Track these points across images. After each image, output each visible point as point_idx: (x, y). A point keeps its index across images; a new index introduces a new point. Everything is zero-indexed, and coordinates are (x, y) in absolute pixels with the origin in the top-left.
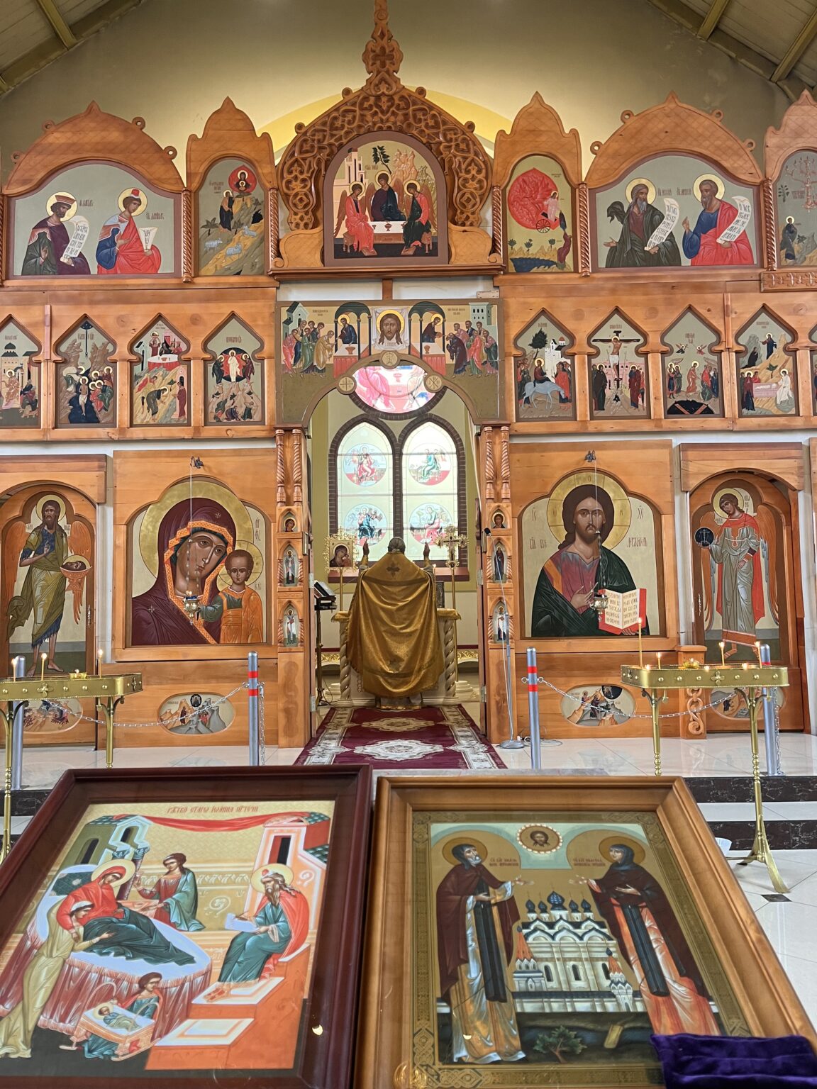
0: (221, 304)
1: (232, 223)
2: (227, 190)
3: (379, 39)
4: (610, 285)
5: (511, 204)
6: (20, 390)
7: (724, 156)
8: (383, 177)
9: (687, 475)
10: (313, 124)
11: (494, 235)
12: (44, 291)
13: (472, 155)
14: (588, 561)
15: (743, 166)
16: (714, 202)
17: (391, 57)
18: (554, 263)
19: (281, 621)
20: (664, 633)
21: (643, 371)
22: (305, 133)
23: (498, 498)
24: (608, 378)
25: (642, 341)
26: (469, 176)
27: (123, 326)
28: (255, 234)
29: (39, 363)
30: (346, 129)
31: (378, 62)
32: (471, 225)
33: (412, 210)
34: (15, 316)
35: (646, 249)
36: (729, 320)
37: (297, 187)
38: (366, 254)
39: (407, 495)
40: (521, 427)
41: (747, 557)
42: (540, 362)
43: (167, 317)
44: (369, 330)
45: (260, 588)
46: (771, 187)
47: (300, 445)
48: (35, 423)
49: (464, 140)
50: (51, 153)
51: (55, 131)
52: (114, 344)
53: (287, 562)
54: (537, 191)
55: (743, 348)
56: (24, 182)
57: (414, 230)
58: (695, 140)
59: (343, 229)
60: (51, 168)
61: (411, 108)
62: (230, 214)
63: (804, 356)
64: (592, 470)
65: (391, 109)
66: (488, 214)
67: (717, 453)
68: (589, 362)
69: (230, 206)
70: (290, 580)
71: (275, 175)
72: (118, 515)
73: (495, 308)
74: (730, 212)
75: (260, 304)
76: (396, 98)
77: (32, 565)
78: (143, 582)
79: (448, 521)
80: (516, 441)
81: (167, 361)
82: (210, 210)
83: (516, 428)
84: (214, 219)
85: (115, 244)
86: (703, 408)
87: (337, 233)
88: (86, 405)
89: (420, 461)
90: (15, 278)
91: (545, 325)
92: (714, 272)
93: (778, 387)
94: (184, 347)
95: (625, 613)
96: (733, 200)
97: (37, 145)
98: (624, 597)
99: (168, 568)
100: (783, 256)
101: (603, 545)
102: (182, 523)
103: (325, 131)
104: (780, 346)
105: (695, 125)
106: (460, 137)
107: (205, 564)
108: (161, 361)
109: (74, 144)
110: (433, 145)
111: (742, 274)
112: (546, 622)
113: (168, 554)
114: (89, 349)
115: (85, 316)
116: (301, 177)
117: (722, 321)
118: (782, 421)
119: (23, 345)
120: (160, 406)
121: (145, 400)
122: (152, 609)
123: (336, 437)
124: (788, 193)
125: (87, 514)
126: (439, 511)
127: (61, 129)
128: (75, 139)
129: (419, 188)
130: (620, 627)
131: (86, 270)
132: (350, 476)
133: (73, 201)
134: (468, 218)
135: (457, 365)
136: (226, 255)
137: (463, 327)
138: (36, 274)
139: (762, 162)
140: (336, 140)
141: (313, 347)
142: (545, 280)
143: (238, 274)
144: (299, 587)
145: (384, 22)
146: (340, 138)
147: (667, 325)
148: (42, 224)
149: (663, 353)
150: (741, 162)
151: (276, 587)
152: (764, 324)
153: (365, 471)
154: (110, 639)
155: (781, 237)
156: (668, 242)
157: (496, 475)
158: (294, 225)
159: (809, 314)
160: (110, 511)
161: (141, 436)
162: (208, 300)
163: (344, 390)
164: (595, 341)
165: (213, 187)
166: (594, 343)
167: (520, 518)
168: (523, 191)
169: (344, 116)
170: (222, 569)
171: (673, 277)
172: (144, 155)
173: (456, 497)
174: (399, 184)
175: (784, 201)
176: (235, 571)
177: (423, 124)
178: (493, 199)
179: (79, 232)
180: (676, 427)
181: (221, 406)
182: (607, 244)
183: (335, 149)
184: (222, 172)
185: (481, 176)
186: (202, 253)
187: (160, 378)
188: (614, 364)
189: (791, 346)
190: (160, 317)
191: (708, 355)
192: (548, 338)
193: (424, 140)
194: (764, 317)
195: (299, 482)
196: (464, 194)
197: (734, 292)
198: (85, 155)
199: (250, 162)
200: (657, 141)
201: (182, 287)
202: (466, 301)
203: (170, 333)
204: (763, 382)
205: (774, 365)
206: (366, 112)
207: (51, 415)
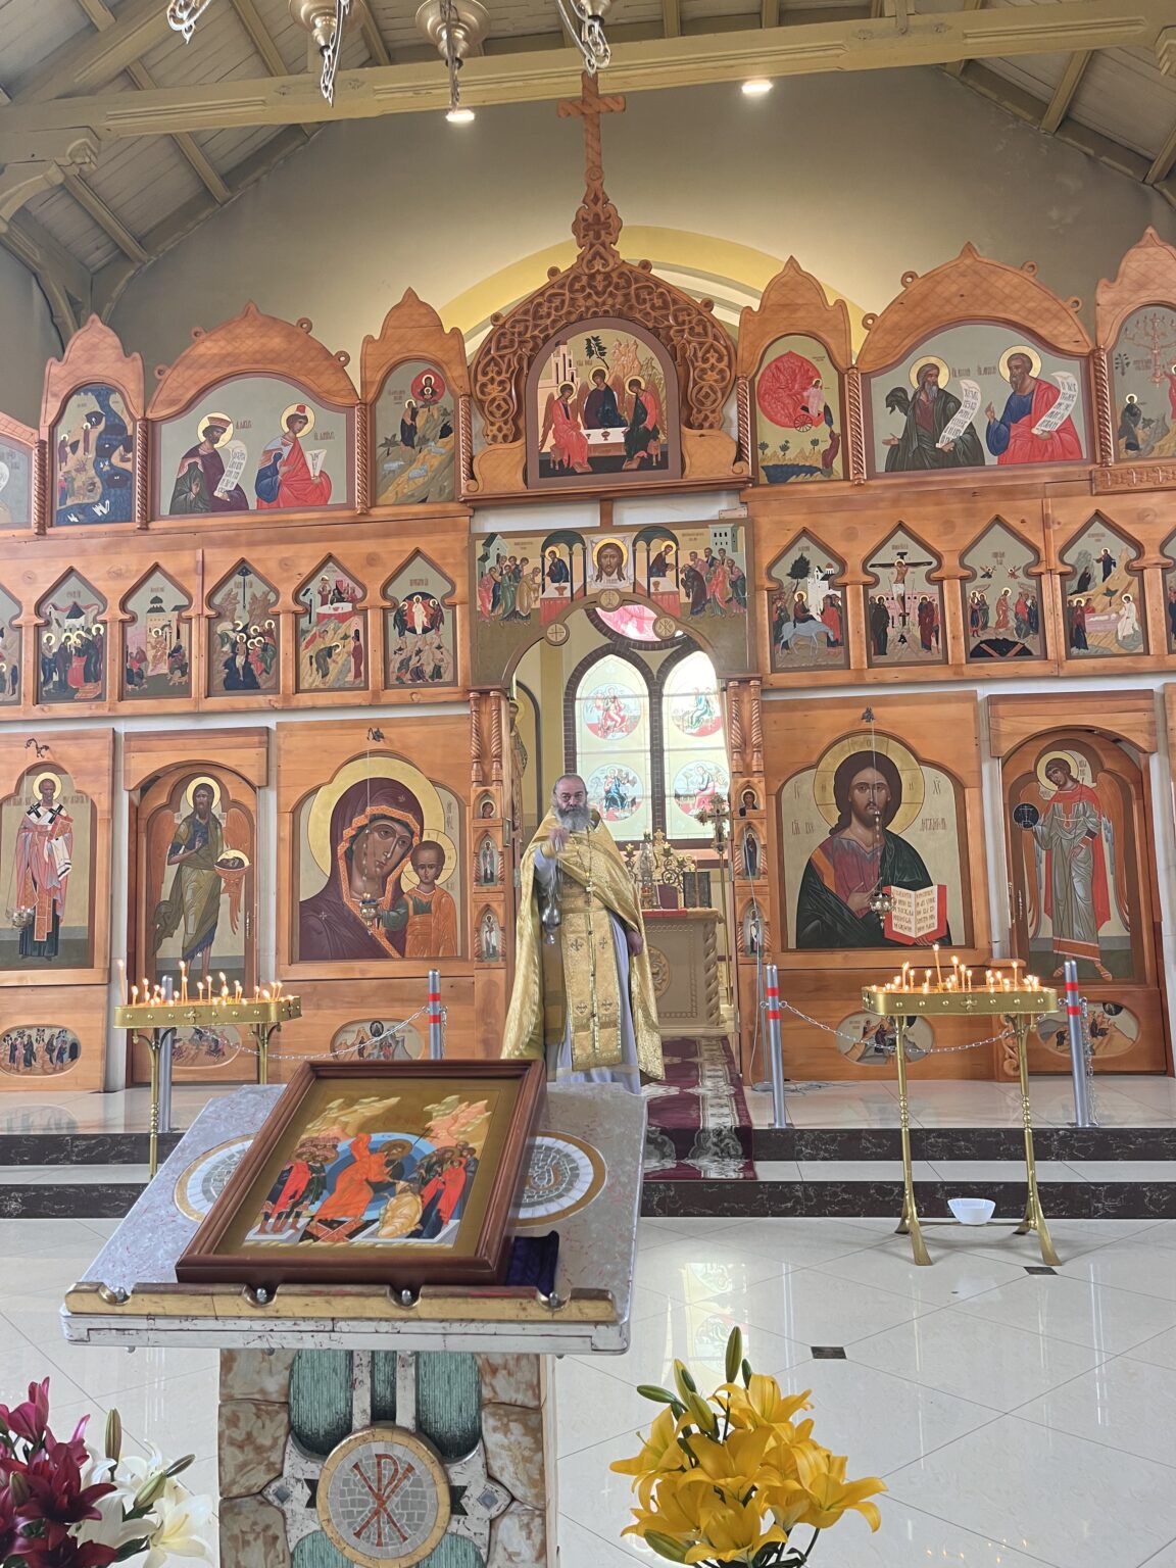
0: (405, 540)
1: (416, 439)
2: (410, 400)
3: (592, 204)
4: (889, 494)
5: (762, 397)
6: (168, 651)
7: (1039, 322)
8: (599, 374)
9: (998, 737)
10: (512, 314)
11: (740, 439)
12: (195, 533)
13: (710, 340)
14: (869, 849)
15: (1066, 333)
16: (1028, 381)
17: (607, 226)
18: (819, 470)
19: (478, 930)
20: (970, 943)
21: (937, 602)
22: (503, 326)
23: (749, 772)
25: (935, 563)
26: (707, 366)
27: (287, 571)
28: (443, 451)
29: (190, 619)
30: (553, 317)
31: (591, 233)
32: (711, 426)
34: (162, 563)
35: (938, 445)
36: (1051, 533)
37: (494, 390)
38: (578, 471)
39: (669, 750)
40: (779, 679)
41: (1084, 841)
42: (801, 596)
43: (340, 558)
44: (584, 565)
45: (452, 889)
46: (1104, 358)
47: (500, 710)
48: (184, 691)
49: (700, 322)
50: (203, 366)
51: (206, 339)
52: (277, 593)
53: (485, 855)
54: (794, 380)
55: (1069, 569)
56: (172, 403)
57: (638, 439)
58: (1001, 303)
59: (551, 441)
60: (202, 384)
61: (633, 287)
62: (413, 428)
63: (1154, 577)
64: (868, 731)
65: (608, 290)
66: (732, 411)
67: (1038, 706)
68: (866, 593)
69: (413, 418)
70: (489, 879)
71: (467, 379)
72: (282, 801)
73: (742, 530)
75: (450, 537)
76: (614, 275)
77: (182, 862)
78: (313, 883)
80: (770, 698)
81: (340, 611)
82: (389, 425)
83: (772, 681)
84: (394, 436)
85: (277, 473)
87: (542, 446)
88: (244, 667)
90: (163, 518)
91: (808, 548)
92: (1029, 472)
93: (1120, 617)
94: (359, 594)
95: (919, 917)
97: (185, 357)
98: (917, 896)
99: (342, 865)
100: (1122, 446)
103: (527, 321)
104: (1121, 564)
105: (1000, 284)
106: (695, 318)
107: (387, 859)
108: (332, 612)
109: (228, 354)
110: (660, 331)
111: (1067, 473)
112: (816, 929)
113: (342, 848)
114: (248, 600)
115: (243, 561)
116: (498, 379)
117: (1042, 534)
118: (1126, 662)
119: (172, 598)
122: (323, 915)
123: (573, 675)
124: (1128, 364)
125: (245, 797)
127: (213, 338)
128: (230, 348)
129: (643, 386)
130: (913, 935)
131: (244, 505)
133: (228, 423)
134: (706, 417)
135: (695, 604)
136: (409, 479)
137: (702, 556)
139: (1091, 325)
140: (541, 332)
141: (516, 588)
142: (807, 491)
143: (424, 501)
144: (500, 887)
145: (597, 183)
146: (546, 328)
147: (967, 541)
148: (193, 452)
149: (963, 579)
150: (1062, 329)
151: (471, 887)
152: (1098, 537)
154: (273, 953)
155: (1119, 423)
156: (967, 437)
157: (745, 742)
158: (490, 437)
159: (1158, 520)
160: (271, 796)
161: (309, 704)
162: (387, 535)
163: (554, 639)
164: (872, 566)
165: (392, 397)
167: (778, 796)
168: (778, 380)
169: (550, 301)
170: (409, 867)
171: (974, 480)
172: (311, 364)
174: (618, 382)
175: (1123, 374)
176: (423, 867)
177: (648, 305)
178: (738, 393)
179: (236, 460)
180: (982, 674)
181: (404, 664)
182: (886, 442)
183: (540, 342)
184: (403, 378)
185: (723, 365)
186: (379, 478)
187: (331, 633)
188: (899, 596)
189: (1135, 564)
190: (330, 558)
191: (1023, 579)
192: (811, 566)
193: (650, 325)
194: (1098, 527)
195: (499, 756)
196: (701, 388)
197: (1056, 496)
198: (242, 367)
199: (436, 364)
200: (948, 308)
201: (355, 521)
202: (704, 524)
203: (341, 576)
204: (1098, 612)
205: (1113, 589)
206: (577, 295)
207: (204, 682)
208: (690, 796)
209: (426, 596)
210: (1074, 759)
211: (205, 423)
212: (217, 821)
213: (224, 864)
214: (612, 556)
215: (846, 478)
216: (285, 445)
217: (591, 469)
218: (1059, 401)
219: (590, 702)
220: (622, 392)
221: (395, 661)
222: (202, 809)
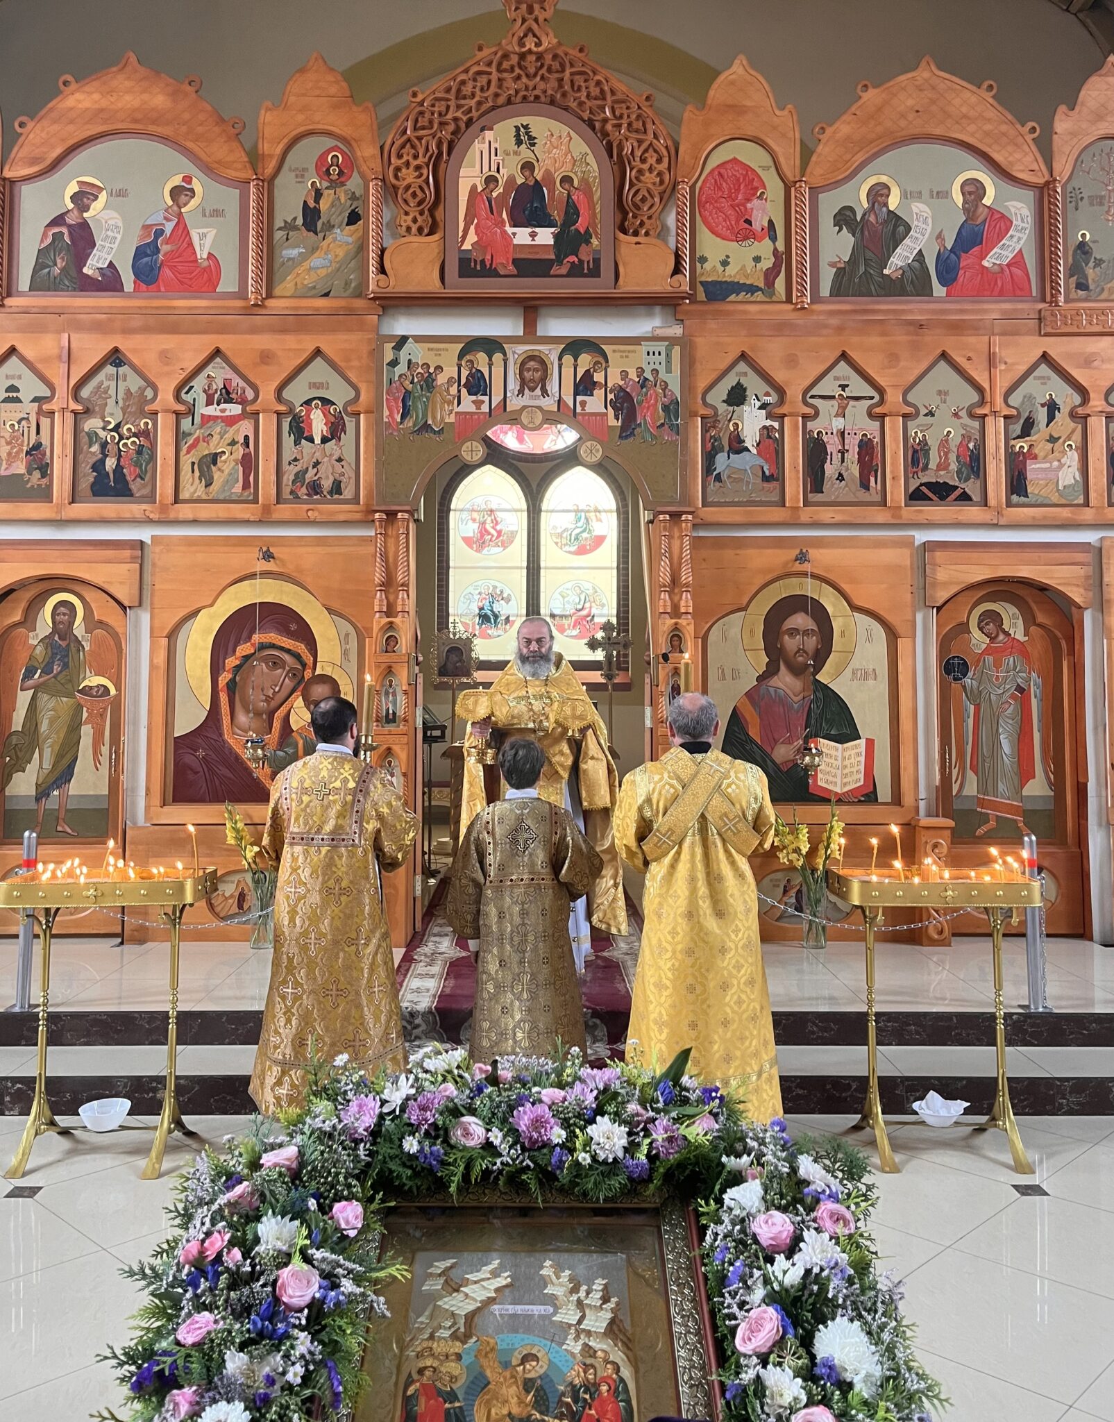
0: (305, 337)
2: (313, 179)
4: (834, 321)
5: (702, 206)
6: (25, 449)
7: (994, 146)
8: (528, 167)
9: (934, 585)
10: (432, 91)
11: (677, 249)
12: (60, 314)
13: (650, 137)
15: (1025, 162)
16: (981, 209)
17: (542, 1)
20: (897, 800)
22: (421, 103)
23: (676, 612)
25: (877, 398)
26: (645, 167)
27: (167, 364)
28: (350, 240)
29: (52, 413)
30: (477, 98)
31: (524, 7)
32: (647, 234)
34: (19, 347)
35: (886, 272)
36: (997, 373)
37: (409, 176)
38: (502, 273)
40: (709, 514)
41: (1013, 696)
42: (737, 425)
43: (228, 353)
44: (504, 377)
46: (1059, 190)
47: (408, 534)
48: (45, 494)
49: (639, 117)
50: (71, 122)
51: (77, 90)
52: (155, 390)
53: (387, 694)
54: (738, 190)
55: (1014, 412)
56: (34, 161)
57: (568, 241)
58: (956, 122)
59: (472, 238)
60: (71, 142)
61: (568, 71)
62: (316, 212)
63: (1097, 426)
64: (804, 574)
65: (540, 73)
66: (671, 220)
67: (975, 555)
68: (804, 426)
69: (317, 200)
70: (391, 719)
71: (378, 160)
72: (157, 623)
73: (677, 348)
74: (1001, 223)
75: (355, 337)
76: (547, 57)
77: (37, 688)
78: (189, 718)
80: (704, 533)
81: (227, 413)
82: (289, 206)
83: (703, 516)
84: (295, 219)
85: (158, 251)
86: (957, 493)
87: (463, 242)
88: (115, 471)
90: (21, 294)
91: (745, 374)
92: (977, 306)
93: (1061, 466)
94: (250, 394)
95: (845, 772)
97: (51, 109)
98: (844, 750)
99: (223, 698)
102: (245, 634)
103: (448, 100)
104: (1065, 410)
105: (957, 101)
106: (634, 112)
108: (218, 414)
109: (102, 110)
110: (598, 125)
111: (1015, 310)
113: (224, 679)
114: (121, 395)
115: (116, 350)
116: (414, 163)
117: (987, 373)
118: (1065, 513)
119: (30, 387)
120: (216, 475)
121: (196, 467)
122: (201, 753)
124: (1082, 199)
125: (114, 619)
127: (86, 88)
128: (104, 103)
129: (576, 183)
130: (838, 790)
133: (101, 189)
134: (642, 224)
135: (623, 428)
136: (310, 268)
137: (633, 375)
139: (1047, 155)
140: (465, 113)
142: (745, 312)
143: (326, 295)
146: (470, 110)
147: (912, 378)
148: (58, 221)
149: (905, 416)
150: (1018, 156)
152: (1044, 380)
154: (142, 792)
155: (1070, 260)
156: (916, 264)
157: (674, 581)
158: (404, 228)
159: (1104, 366)
160: (145, 618)
161: (190, 516)
162: (284, 331)
163: (469, 458)
164: (812, 397)
165: (293, 174)
166: (811, 401)
167: (705, 640)
168: (720, 189)
169: (475, 80)
170: (299, 702)
171: (921, 312)
172: (200, 129)
175: (1076, 208)
177: (583, 93)
178: (678, 199)
179: (109, 233)
180: (921, 518)
181: (300, 476)
182: (832, 265)
183: (463, 126)
184: (306, 154)
185: (662, 167)
186: (276, 265)
187: (216, 437)
189: (1080, 411)
190: (217, 352)
191: (966, 420)
192: (748, 393)
193: (586, 116)
194: (1044, 369)
195: (405, 585)
196: (638, 191)
197: (1003, 334)
198: (120, 126)
199: (344, 141)
200: (903, 123)
201: (249, 311)
202: (636, 341)
203: (230, 375)
204: (1039, 458)
205: (1056, 436)
206: (505, 75)
207: (68, 486)
209: (326, 402)
211: (73, 188)
212: (79, 642)
213: (86, 691)
214: (536, 370)
217: (515, 272)
220: (552, 191)
221: (290, 473)
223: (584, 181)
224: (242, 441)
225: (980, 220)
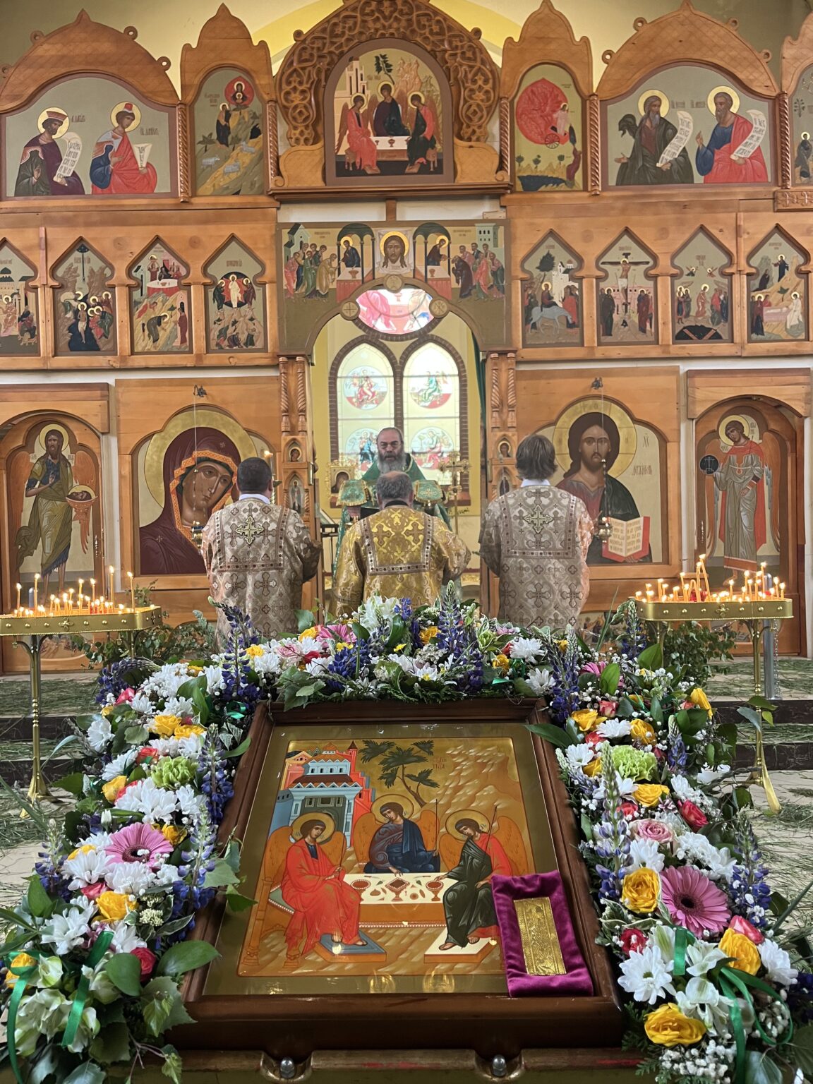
0: (223, 226)
1: (230, 138)
2: (223, 103)
4: (619, 204)
5: (519, 117)
6: (17, 316)
7: (739, 68)
8: (386, 88)
9: (694, 402)
10: (312, 32)
11: (501, 151)
12: (38, 213)
13: (478, 64)
14: (593, 489)
15: (759, 79)
16: (729, 116)
18: (562, 181)
20: (666, 560)
21: (652, 295)
22: (304, 41)
23: (504, 426)
24: (616, 302)
25: (651, 263)
26: (475, 87)
27: (120, 249)
28: (253, 150)
29: (36, 288)
30: (346, 37)
32: (478, 140)
33: (416, 124)
34: (9, 239)
35: (658, 165)
36: (741, 240)
37: (296, 98)
38: (369, 172)
39: (408, 418)
40: (527, 353)
41: (750, 484)
42: (547, 286)
43: (164, 239)
44: (374, 252)
46: (787, 101)
47: (304, 373)
48: (34, 350)
49: (470, 46)
50: (42, 66)
51: (44, 43)
52: (112, 269)
53: (293, 492)
54: (546, 104)
55: (754, 271)
56: (15, 98)
57: (419, 146)
58: (710, 50)
59: (345, 145)
60: (42, 82)
61: (415, 14)
62: (227, 128)
64: (599, 397)
65: (394, 14)
66: (494, 127)
67: (725, 379)
68: (598, 286)
69: (227, 119)
71: (273, 87)
72: (123, 445)
73: (501, 229)
74: (745, 125)
75: (260, 225)
76: (399, 3)
77: (38, 495)
78: (150, 513)
79: (450, 445)
80: (523, 368)
81: (167, 286)
82: (206, 125)
83: (522, 355)
84: (211, 134)
87: (338, 149)
88: (85, 332)
89: (422, 384)
90: (8, 199)
91: (553, 247)
92: (727, 190)
93: (789, 311)
94: (183, 271)
95: (628, 541)
96: (748, 114)
98: (627, 525)
99: (174, 498)
100: (798, 174)
101: (609, 473)
102: (187, 452)
103: (325, 38)
104: (792, 268)
105: (710, 34)
106: (466, 43)
107: (211, 494)
108: (160, 286)
109: (64, 56)
110: (437, 54)
111: (756, 193)
113: (174, 484)
114: (87, 274)
115: (81, 239)
116: (300, 88)
117: (734, 242)
119: (19, 270)
120: (161, 333)
122: (160, 539)
123: (336, 359)
124: (804, 108)
125: (91, 442)
126: (440, 435)
127: (51, 41)
128: (65, 51)
129: (423, 100)
130: (623, 554)
132: (350, 399)
133: (64, 117)
134: (474, 132)
136: (225, 173)
137: (469, 249)
138: (28, 194)
139: (778, 74)
140: (336, 48)
141: (316, 270)
142: (554, 199)
143: (237, 193)
146: (341, 46)
147: (678, 246)
148: (34, 142)
149: (673, 276)
150: (756, 75)
152: (777, 246)
153: (366, 394)
155: (796, 155)
156: (681, 159)
157: (502, 402)
158: (293, 140)
160: (114, 441)
161: (143, 364)
162: (206, 222)
163: (348, 315)
164: (603, 263)
165: (208, 99)
166: (603, 266)
168: (533, 102)
169: (344, 22)
171: (684, 195)
172: (137, 67)
173: (458, 420)
174: (402, 96)
175: (800, 115)
178: (501, 112)
179: (72, 150)
180: (684, 353)
181: (222, 333)
183: (336, 58)
184: (217, 83)
185: (488, 87)
186: (198, 171)
187: (160, 304)
189: (803, 268)
190: (157, 239)
191: (718, 278)
192: (556, 261)
193: (429, 48)
194: (777, 238)
195: (304, 411)
196: (470, 106)
197: (746, 211)
198: (77, 68)
199: (247, 72)
200: (670, 50)
201: (179, 207)
202: (471, 223)
203: (168, 256)
204: (773, 305)
205: (785, 288)
206: (366, 18)
207: (51, 343)
208: (423, 453)
209: (240, 276)
210: (746, 422)
211: (44, 117)
212: (67, 461)
215: (585, 189)
216: (114, 137)
217: (379, 172)
218: (752, 134)
219: (348, 381)
222: (54, 452)
223: (428, 98)
224: (179, 307)
225: (728, 125)
